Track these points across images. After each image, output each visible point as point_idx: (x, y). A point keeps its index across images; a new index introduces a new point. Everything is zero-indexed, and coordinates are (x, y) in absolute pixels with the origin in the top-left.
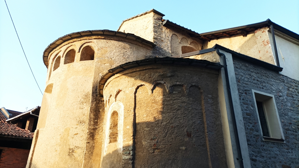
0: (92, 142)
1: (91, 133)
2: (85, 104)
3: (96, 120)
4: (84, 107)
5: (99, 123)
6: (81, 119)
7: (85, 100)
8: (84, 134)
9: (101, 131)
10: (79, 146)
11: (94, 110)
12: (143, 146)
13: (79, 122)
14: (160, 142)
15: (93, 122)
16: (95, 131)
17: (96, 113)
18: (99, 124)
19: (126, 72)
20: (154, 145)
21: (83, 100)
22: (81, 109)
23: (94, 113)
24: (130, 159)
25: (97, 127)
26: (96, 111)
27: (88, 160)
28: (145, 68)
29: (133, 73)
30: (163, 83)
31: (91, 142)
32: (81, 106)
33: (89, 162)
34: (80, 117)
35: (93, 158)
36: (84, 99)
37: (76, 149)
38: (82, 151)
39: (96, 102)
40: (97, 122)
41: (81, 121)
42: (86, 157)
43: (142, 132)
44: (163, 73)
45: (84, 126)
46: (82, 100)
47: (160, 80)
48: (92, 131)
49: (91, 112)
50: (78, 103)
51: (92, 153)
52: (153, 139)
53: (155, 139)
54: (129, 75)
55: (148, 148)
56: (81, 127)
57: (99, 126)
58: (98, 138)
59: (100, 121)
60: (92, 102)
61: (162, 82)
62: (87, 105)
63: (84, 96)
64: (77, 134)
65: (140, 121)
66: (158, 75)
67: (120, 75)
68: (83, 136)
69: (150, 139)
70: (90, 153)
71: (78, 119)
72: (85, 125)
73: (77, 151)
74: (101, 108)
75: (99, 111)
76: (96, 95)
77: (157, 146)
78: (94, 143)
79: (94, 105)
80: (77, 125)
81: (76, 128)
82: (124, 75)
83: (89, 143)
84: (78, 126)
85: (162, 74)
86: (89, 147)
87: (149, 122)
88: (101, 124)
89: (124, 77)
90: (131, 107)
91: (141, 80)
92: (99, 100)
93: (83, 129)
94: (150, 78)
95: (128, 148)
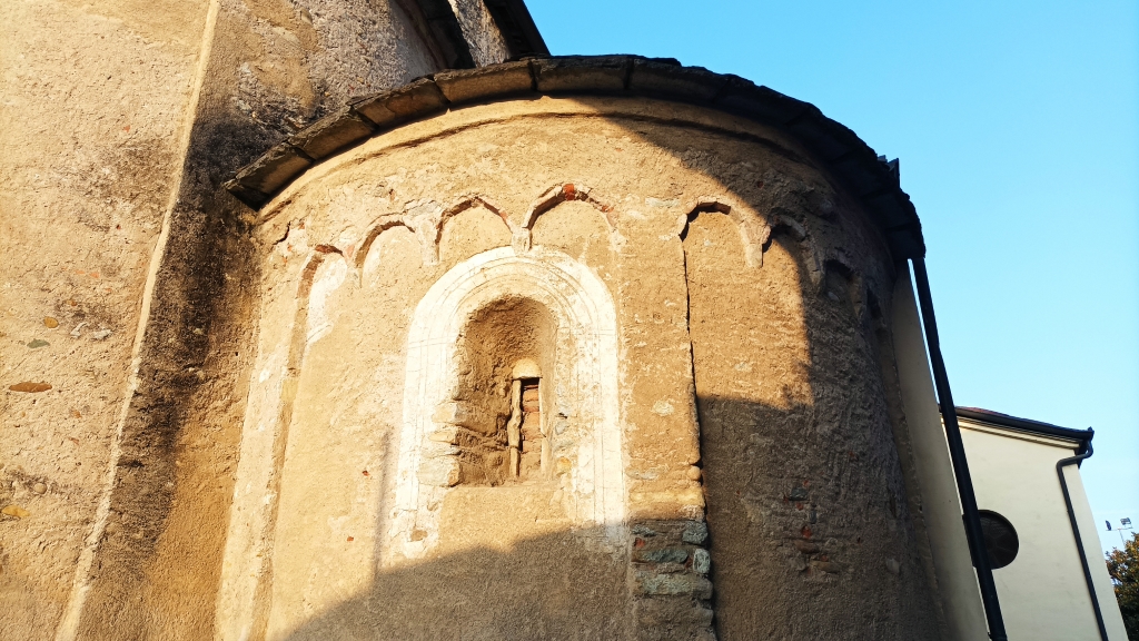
0: (161, 466)
1: (160, 403)
2: (125, 206)
3: (198, 331)
4: (116, 219)
5: (212, 353)
6: (83, 291)
7: (129, 181)
8: (101, 403)
9: (219, 403)
10: (53, 477)
11: (188, 262)
12: (753, 531)
13: (68, 306)
14: (823, 520)
15: (180, 334)
16: (186, 399)
17: (204, 286)
18: (214, 361)
19: (635, 108)
20: (803, 530)
21: (114, 177)
22: (95, 227)
23: (191, 280)
24: (697, 595)
25: (201, 374)
26: (198, 272)
27: (117, 586)
28: (740, 129)
29: (673, 129)
30: (802, 232)
31: (156, 464)
32: (97, 208)
33: (123, 597)
34: (76, 278)
35: (157, 571)
36: (124, 171)
37: (21, 493)
38: (76, 516)
39: (209, 219)
40: (203, 344)
41: (86, 310)
42: (108, 563)
43: (735, 453)
44: (811, 186)
45: (104, 346)
46: (107, 171)
47: (794, 217)
48: (166, 393)
49: (174, 268)
50: (67, 181)
51: (152, 537)
52: (792, 499)
53: (799, 499)
54: (649, 128)
55: (779, 542)
56: (78, 343)
57: (212, 372)
58: (199, 442)
59: (218, 341)
60: (183, 207)
61: (800, 229)
62: (139, 215)
63: (120, 152)
64: (43, 387)
65: (717, 391)
66: (795, 188)
67: (586, 109)
68: (87, 408)
69: (781, 496)
70: (139, 536)
71: (59, 285)
72: (112, 341)
73: (34, 506)
74: (230, 268)
75: (221, 282)
76: (211, 179)
77: (814, 541)
78: (169, 473)
79: (191, 227)
80: (46, 322)
81: (36, 344)
82: (611, 117)
83: (135, 464)
84: (57, 338)
85: (809, 189)
86: (135, 493)
87: (766, 406)
88: (222, 362)
89: (609, 128)
90: (668, 304)
91: (721, 178)
92: (227, 215)
93: (97, 365)
94: (759, 184)
95: (676, 532)
